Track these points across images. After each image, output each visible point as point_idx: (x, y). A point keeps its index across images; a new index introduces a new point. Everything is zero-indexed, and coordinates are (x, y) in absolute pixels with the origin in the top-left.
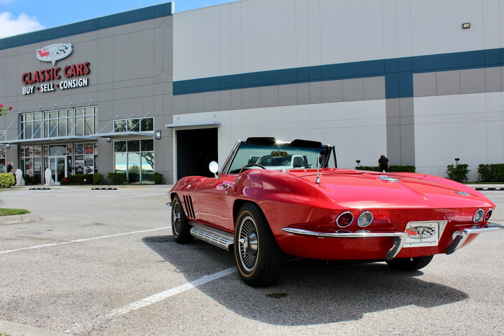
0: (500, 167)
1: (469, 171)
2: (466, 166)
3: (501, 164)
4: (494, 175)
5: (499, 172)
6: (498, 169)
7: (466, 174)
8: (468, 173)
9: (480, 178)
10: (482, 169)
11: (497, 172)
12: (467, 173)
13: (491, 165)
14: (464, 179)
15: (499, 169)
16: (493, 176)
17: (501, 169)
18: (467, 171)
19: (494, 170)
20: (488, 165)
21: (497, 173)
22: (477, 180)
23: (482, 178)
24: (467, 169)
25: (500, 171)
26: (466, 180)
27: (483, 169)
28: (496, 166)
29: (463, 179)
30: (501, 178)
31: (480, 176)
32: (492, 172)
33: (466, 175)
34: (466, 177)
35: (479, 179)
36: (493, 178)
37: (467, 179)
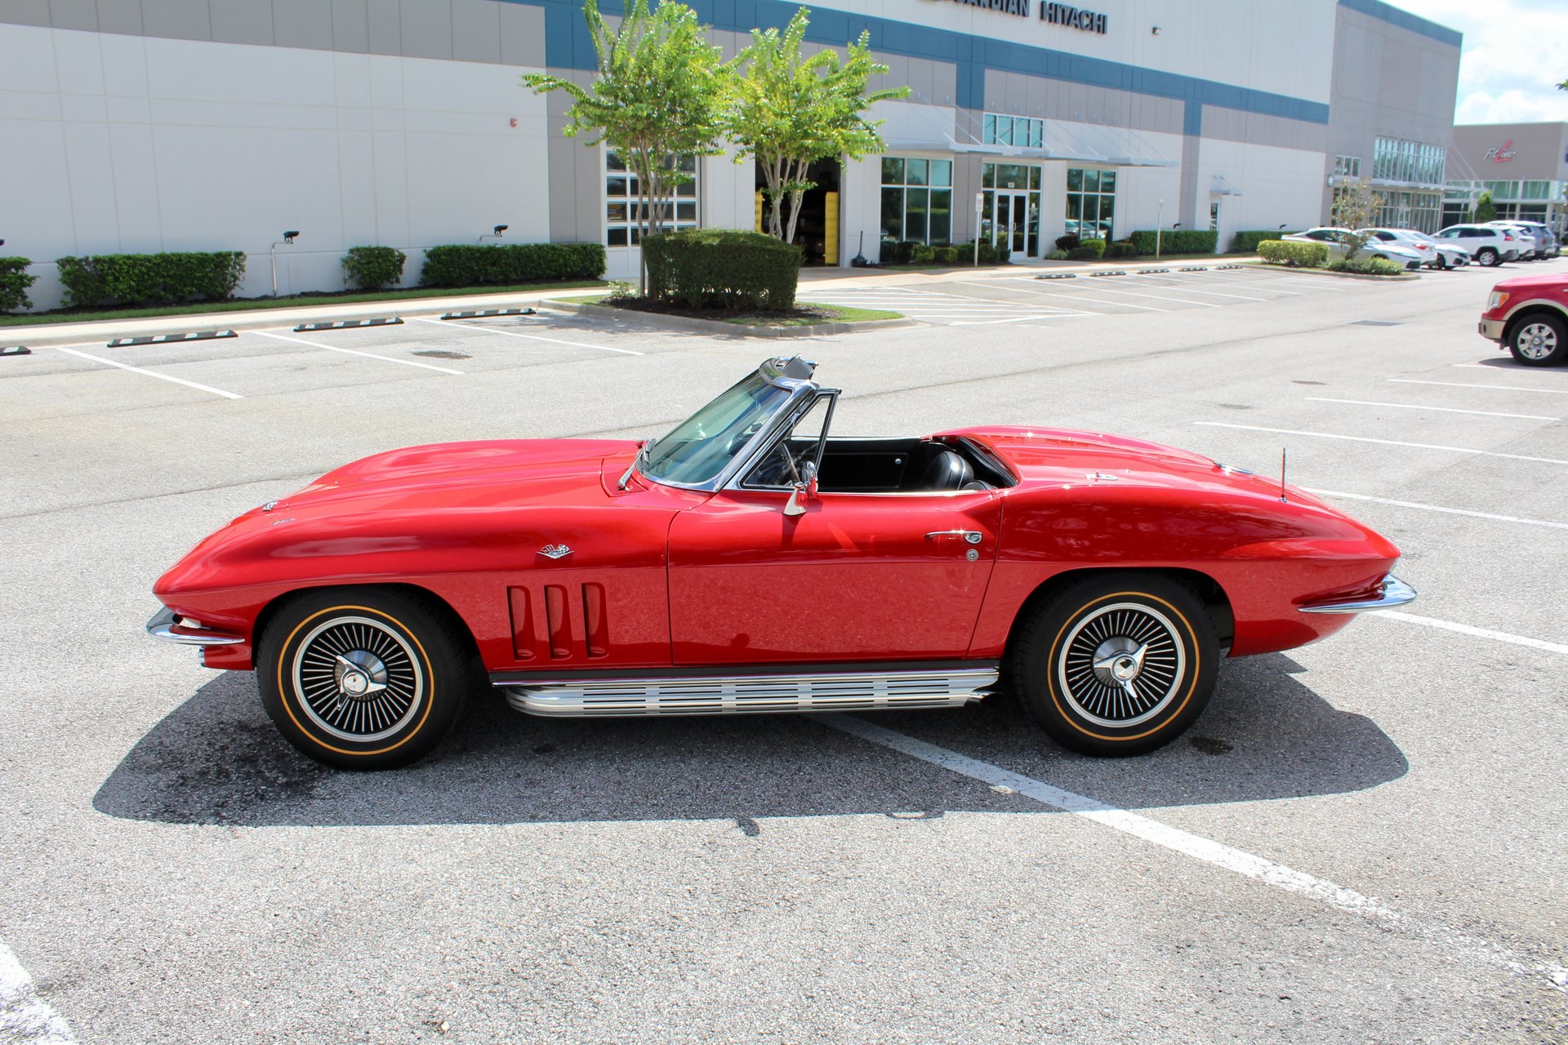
0: (125, 263)
1: (34, 278)
2: (20, 264)
3: (125, 257)
4: (108, 289)
5: (121, 279)
6: (118, 272)
7: (25, 289)
8: (33, 285)
9: (68, 299)
10: (68, 274)
11: (116, 279)
12: (29, 286)
13: (97, 260)
14: (20, 306)
15: (121, 269)
16: (105, 292)
17: (128, 272)
18: (26, 281)
19: (107, 274)
20: (87, 258)
21: (117, 283)
22: (59, 306)
23: (73, 298)
24: (25, 273)
25: (123, 278)
26: (25, 308)
27: (77, 270)
28: (112, 261)
29: (15, 305)
30: (128, 296)
31: (66, 293)
32: (102, 279)
33: (23, 292)
34: (26, 297)
35: (66, 303)
36: (103, 298)
37: (29, 305)
